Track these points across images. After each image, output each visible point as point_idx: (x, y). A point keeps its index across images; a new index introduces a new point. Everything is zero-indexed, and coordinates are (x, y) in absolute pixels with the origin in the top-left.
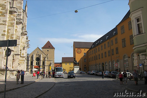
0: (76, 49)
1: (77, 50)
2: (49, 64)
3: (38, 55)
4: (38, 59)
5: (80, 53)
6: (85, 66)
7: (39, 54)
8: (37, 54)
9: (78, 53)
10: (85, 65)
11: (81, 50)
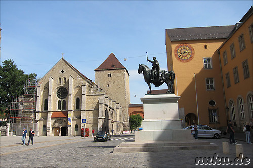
0: (174, 47)
1: (176, 51)
2: (93, 106)
3: (63, 80)
4: (63, 92)
5: (187, 60)
6: (211, 107)
7: (65, 78)
8: (60, 79)
9: (183, 61)
10: (212, 103)
11: (192, 50)
